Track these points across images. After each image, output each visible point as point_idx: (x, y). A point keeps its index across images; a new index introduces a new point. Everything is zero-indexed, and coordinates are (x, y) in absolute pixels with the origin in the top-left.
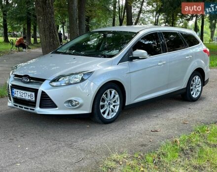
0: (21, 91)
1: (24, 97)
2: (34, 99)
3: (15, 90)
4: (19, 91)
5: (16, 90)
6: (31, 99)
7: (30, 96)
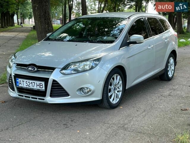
0: (28, 81)
1: (31, 87)
2: (44, 88)
4: (25, 80)
5: (21, 80)
6: (40, 88)
7: (39, 85)
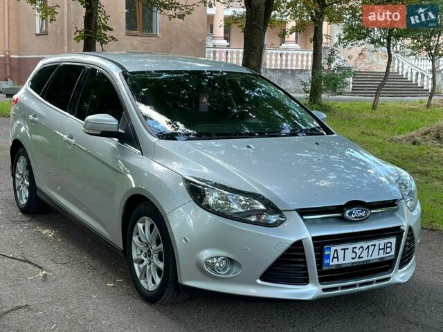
0: (358, 245)
1: (365, 258)
2: (393, 253)
3: (333, 248)
4: (350, 246)
5: (339, 248)
6: (385, 255)
7: (384, 249)
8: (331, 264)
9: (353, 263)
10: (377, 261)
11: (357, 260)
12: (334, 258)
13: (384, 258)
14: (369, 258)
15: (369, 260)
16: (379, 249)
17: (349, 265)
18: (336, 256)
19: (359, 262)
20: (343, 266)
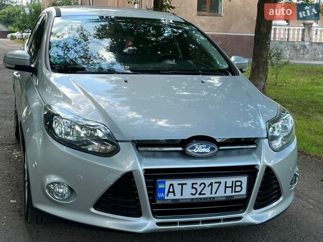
0: (199, 181)
1: (208, 195)
2: (244, 192)
3: (168, 182)
4: (189, 182)
5: (176, 182)
6: (234, 194)
7: (232, 187)
8: (166, 198)
9: (192, 199)
10: (224, 199)
11: (197, 196)
12: (169, 192)
13: (232, 196)
14: (213, 195)
15: (213, 198)
16: (226, 187)
17: (188, 201)
18: (171, 190)
19: (201, 199)
20: (181, 201)
